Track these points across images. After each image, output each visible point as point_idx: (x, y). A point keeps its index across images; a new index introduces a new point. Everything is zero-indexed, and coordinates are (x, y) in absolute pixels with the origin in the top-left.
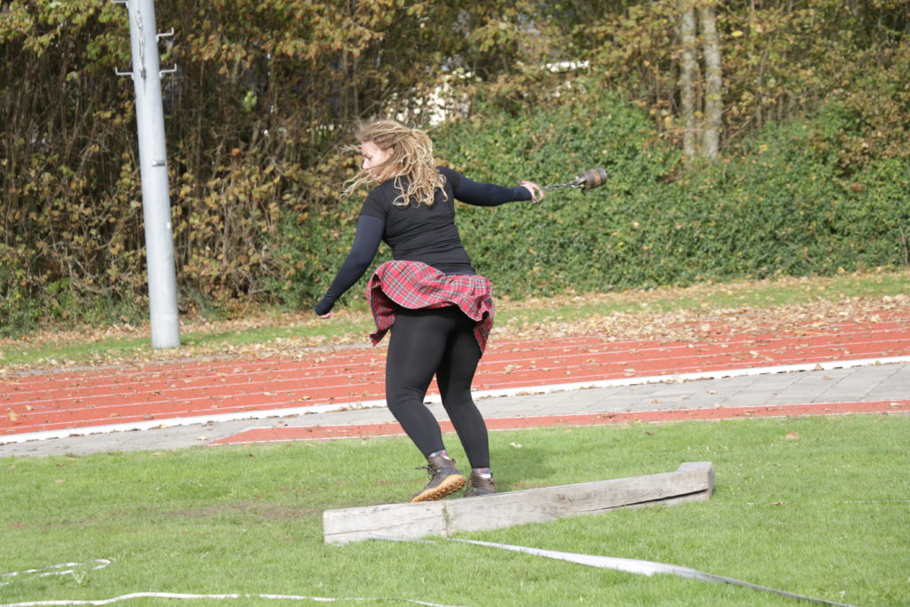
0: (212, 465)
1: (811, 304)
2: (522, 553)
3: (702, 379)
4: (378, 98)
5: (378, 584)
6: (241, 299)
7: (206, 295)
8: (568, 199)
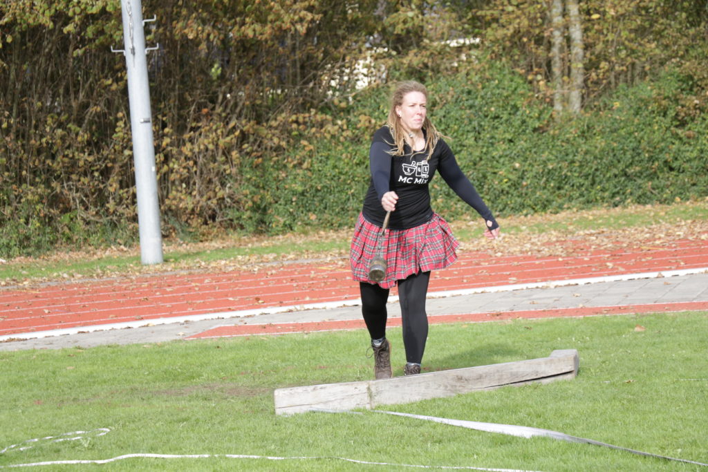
0: (188, 354)
1: (654, 226)
2: (429, 421)
3: (569, 285)
4: (316, 68)
5: (317, 447)
6: (210, 226)
7: (183, 223)
8: (464, 146)
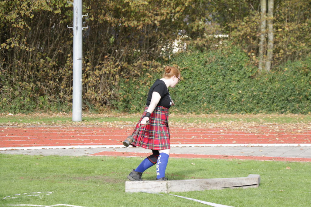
0: (89, 162)
1: (298, 123)
2: (192, 201)
3: (259, 146)
4: (156, 42)
6: (104, 107)
7: (92, 104)
8: (218, 81)
